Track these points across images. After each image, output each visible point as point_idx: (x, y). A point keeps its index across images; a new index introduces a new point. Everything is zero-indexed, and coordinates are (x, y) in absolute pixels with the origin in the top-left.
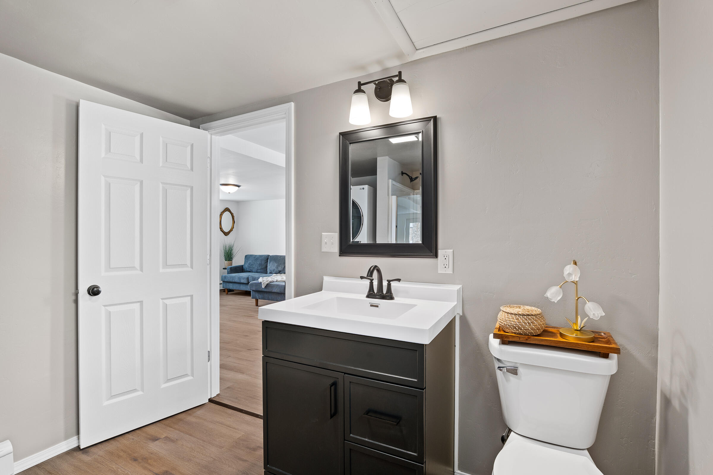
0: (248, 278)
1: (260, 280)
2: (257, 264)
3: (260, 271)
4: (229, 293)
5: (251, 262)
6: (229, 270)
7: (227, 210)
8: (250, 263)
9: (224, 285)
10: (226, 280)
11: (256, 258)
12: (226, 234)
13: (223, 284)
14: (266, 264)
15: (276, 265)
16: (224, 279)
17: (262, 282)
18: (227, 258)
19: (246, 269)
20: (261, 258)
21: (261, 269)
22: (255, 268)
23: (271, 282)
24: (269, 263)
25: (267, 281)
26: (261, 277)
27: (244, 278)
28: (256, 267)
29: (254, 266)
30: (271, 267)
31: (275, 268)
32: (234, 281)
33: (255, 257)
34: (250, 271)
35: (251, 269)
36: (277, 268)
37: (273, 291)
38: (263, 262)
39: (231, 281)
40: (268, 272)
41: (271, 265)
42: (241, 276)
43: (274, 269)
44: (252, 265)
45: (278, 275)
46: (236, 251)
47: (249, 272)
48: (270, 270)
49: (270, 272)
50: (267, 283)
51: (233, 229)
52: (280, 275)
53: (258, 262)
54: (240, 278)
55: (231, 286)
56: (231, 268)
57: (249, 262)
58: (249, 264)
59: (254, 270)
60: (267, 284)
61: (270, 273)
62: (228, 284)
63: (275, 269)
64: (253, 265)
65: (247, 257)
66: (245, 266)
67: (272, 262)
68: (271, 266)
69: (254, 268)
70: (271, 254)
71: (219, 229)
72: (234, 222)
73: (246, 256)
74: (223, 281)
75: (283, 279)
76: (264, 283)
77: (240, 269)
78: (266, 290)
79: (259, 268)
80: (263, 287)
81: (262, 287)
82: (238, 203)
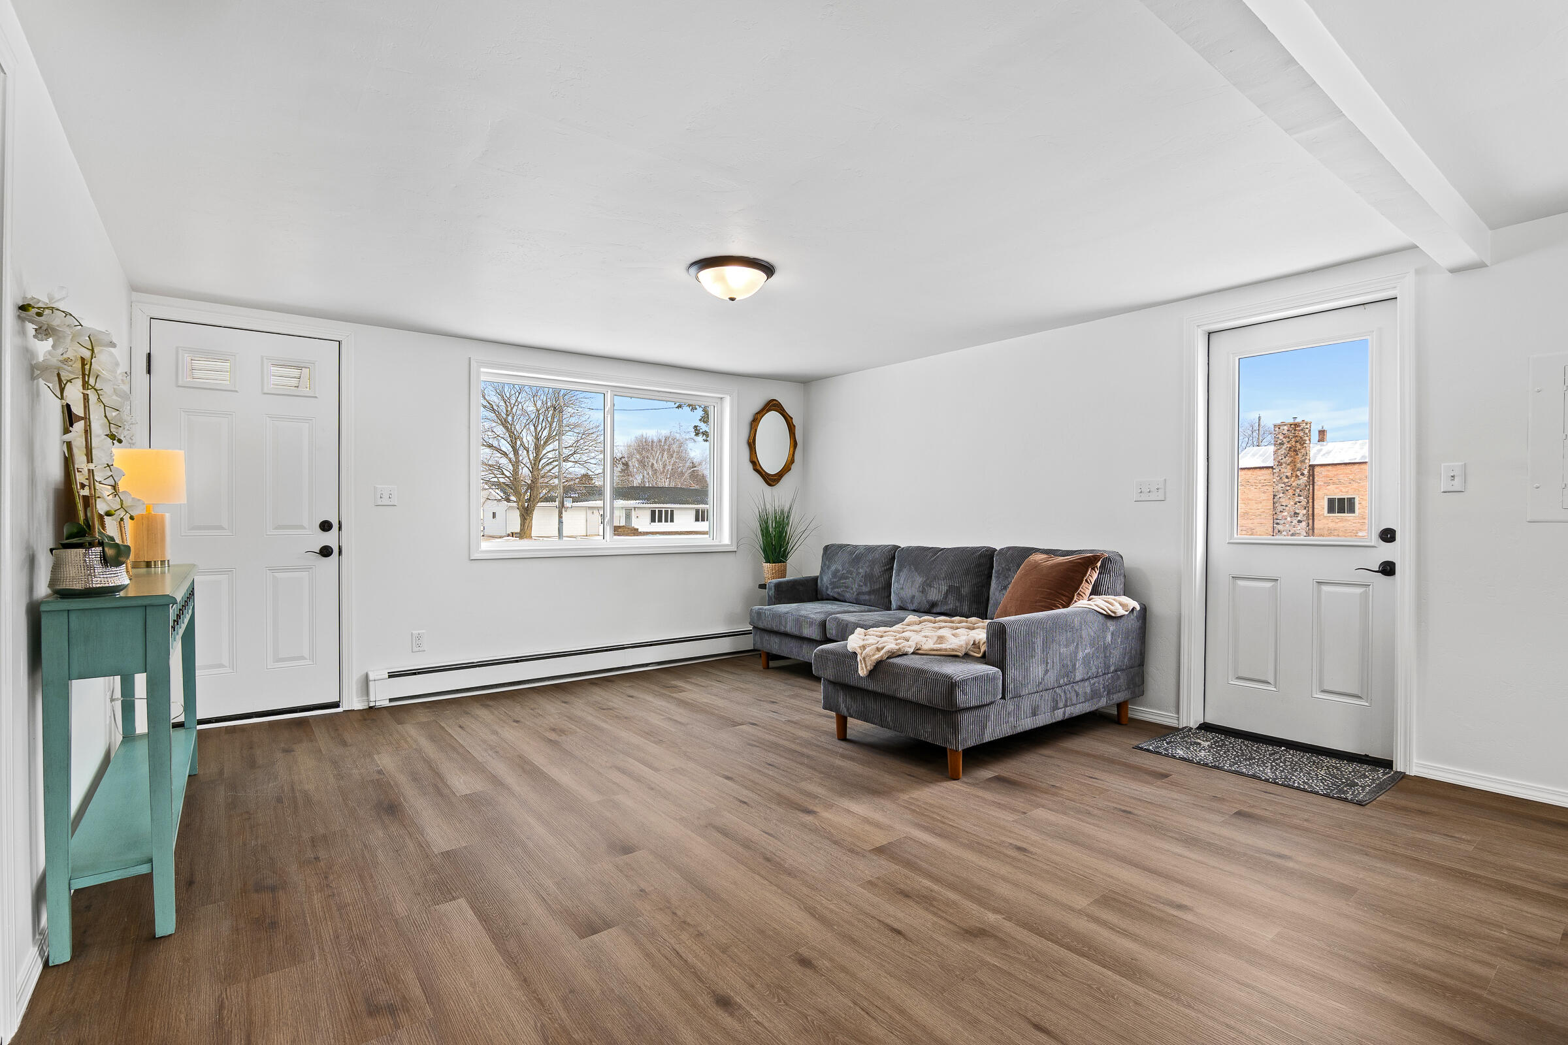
0: (823, 625)
1: (854, 642)
2: (858, 574)
3: (867, 597)
4: (772, 664)
5: (841, 568)
6: (772, 592)
7: (773, 405)
8: (837, 571)
9: (758, 638)
10: (761, 625)
11: (858, 555)
12: (771, 480)
13: (755, 635)
14: (886, 576)
15: (919, 580)
16: (755, 622)
17: (858, 651)
18: (770, 553)
19: (824, 589)
20: (870, 557)
21: (869, 593)
22: (852, 589)
23: (893, 655)
24: (898, 575)
25: (878, 650)
26: (859, 629)
27: (811, 624)
28: (855, 586)
29: (849, 582)
30: (902, 588)
31: (915, 590)
32: (782, 629)
33: (851, 553)
34: (836, 596)
35: (839, 590)
36: (923, 592)
37: (902, 694)
38: (877, 570)
39: (775, 629)
40: (894, 605)
41: (902, 582)
42: (803, 613)
43: (914, 597)
44: (843, 577)
45: (925, 621)
46: (799, 530)
47: (835, 599)
48: (901, 599)
49: (899, 603)
50: (878, 656)
51: (793, 467)
52: (930, 621)
53: (861, 570)
54: (799, 621)
55: (775, 645)
56: (778, 586)
57: (833, 568)
58: (835, 574)
59: (848, 595)
60: (879, 664)
61: (901, 608)
62: (766, 637)
63: (918, 595)
64: (847, 578)
65: (830, 552)
66: (822, 580)
67: (905, 571)
68: (903, 585)
69: (847, 587)
70: (904, 541)
71: (750, 466)
72: (794, 444)
73: (826, 548)
74: (754, 627)
75: (943, 646)
76: (864, 658)
77: (807, 590)
78: (872, 686)
79: (865, 589)
80: (862, 672)
81: (860, 672)
82: (806, 383)
